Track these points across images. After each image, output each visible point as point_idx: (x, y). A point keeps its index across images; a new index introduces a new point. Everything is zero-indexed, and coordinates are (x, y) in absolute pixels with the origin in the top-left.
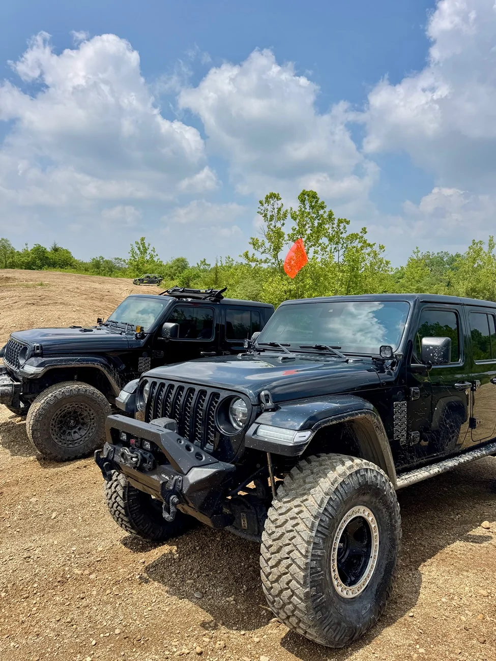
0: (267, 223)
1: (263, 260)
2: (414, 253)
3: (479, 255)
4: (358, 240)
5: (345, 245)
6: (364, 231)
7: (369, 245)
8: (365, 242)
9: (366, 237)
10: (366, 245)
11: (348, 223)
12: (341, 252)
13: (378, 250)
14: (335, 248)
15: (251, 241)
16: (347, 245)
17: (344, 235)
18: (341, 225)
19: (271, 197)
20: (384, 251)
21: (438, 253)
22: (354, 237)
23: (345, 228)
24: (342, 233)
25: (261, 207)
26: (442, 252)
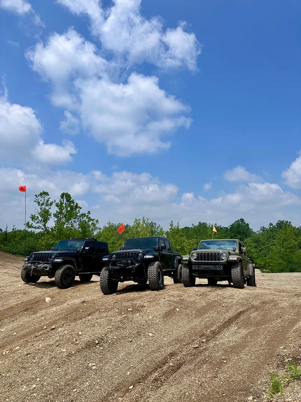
0: (40, 207)
1: (37, 227)
2: (108, 224)
3: (139, 226)
4: (86, 217)
5: (79, 220)
6: (89, 212)
7: (92, 220)
8: (90, 218)
9: (90, 216)
10: (90, 219)
11: (81, 208)
12: (77, 223)
13: (95, 223)
14: (74, 221)
15: (31, 216)
16: (80, 220)
17: (78, 215)
18: (77, 209)
19: (43, 194)
20: (98, 223)
21: (118, 224)
22: (83, 215)
23: (79, 211)
24: (78, 213)
25: (36, 198)
26: (120, 223)
